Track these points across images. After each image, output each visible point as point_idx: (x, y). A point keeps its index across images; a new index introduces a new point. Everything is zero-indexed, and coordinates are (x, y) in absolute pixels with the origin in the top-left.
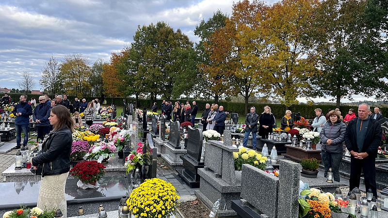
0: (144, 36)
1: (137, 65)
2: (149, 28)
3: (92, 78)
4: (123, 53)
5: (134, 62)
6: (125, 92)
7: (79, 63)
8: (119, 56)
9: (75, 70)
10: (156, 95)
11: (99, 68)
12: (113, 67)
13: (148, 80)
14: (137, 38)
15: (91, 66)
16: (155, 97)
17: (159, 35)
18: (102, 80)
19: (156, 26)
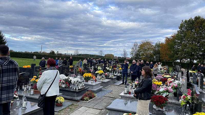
0: (186, 26)
1: (181, 43)
2: (189, 21)
3: (155, 51)
4: (172, 36)
5: (179, 41)
6: (173, 58)
7: (148, 43)
8: (170, 39)
9: (146, 47)
10: (193, 60)
11: (158, 45)
12: (166, 45)
13: (188, 51)
14: (181, 27)
15: (154, 45)
16: (193, 61)
17: (196, 24)
18: (160, 52)
19: (194, 19)
